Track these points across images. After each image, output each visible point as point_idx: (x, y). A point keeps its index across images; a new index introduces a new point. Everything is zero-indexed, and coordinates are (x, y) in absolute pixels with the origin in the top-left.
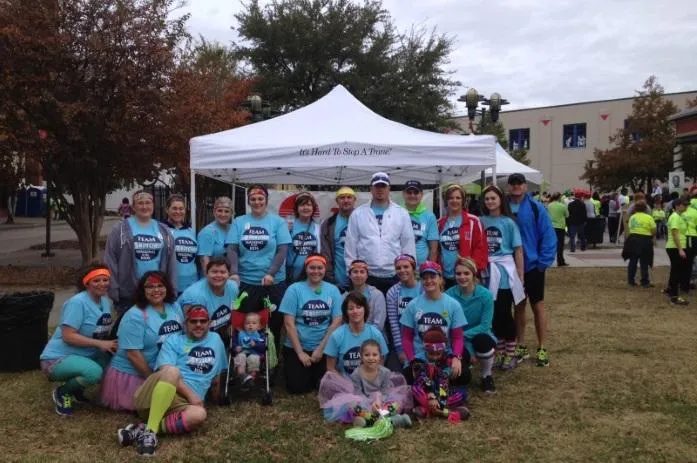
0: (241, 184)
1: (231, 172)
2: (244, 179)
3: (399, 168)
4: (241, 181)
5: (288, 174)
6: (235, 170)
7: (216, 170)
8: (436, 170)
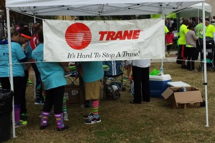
0: (39, 17)
1: (32, 9)
2: (41, 13)
3: (138, 4)
4: (39, 14)
5: (68, 9)
6: (35, 7)
7: (23, 7)
8: (158, 5)
